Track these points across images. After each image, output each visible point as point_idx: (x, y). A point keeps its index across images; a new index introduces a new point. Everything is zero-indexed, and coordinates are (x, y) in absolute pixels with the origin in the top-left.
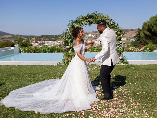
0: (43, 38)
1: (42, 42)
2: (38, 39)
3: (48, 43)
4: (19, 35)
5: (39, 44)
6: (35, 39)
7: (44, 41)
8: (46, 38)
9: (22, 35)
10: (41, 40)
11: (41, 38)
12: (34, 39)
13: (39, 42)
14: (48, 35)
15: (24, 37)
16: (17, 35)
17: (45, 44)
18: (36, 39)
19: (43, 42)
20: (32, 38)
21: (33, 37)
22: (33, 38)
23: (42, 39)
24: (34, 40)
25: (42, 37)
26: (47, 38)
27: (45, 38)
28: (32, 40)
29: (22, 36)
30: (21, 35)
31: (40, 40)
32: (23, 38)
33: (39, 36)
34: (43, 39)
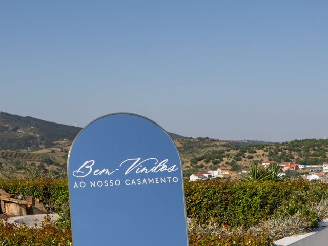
0: (299, 151)
1: (297, 168)
2: (280, 153)
3: (318, 171)
4: (207, 138)
5: (285, 174)
6: (267, 153)
7: (305, 164)
8: (312, 152)
9: (218, 140)
10: (293, 158)
11: (290, 150)
12: (263, 155)
13: (285, 169)
14: (318, 139)
15: (224, 146)
16: (200, 139)
17: (307, 174)
18: (271, 154)
19: (301, 167)
20: (255, 152)
21: (260, 146)
22: (260, 152)
23: (296, 157)
24: (266, 159)
25: (295, 146)
26: (315, 150)
27: (308, 151)
28: (256, 159)
29: (218, 143)
30: (213, 140)
31: (287, 161)
32: (223, 152)
33: (283, 144)
34: (301, 156)
